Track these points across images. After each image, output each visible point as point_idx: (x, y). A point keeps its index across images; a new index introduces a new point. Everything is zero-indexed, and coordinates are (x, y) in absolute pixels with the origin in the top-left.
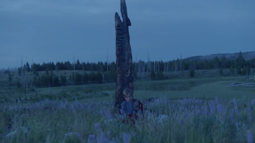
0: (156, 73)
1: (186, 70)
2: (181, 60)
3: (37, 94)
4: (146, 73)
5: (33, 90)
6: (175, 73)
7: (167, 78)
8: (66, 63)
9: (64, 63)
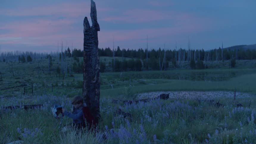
0: (196, 62)
1: (228, 59)
2: (222, 49)
3: (74, 80)
4: (186, 61)
5: (72, 76)
6: (216, 62)
7: (207, 68)
8: (106, 49)
9: (104, 49)
